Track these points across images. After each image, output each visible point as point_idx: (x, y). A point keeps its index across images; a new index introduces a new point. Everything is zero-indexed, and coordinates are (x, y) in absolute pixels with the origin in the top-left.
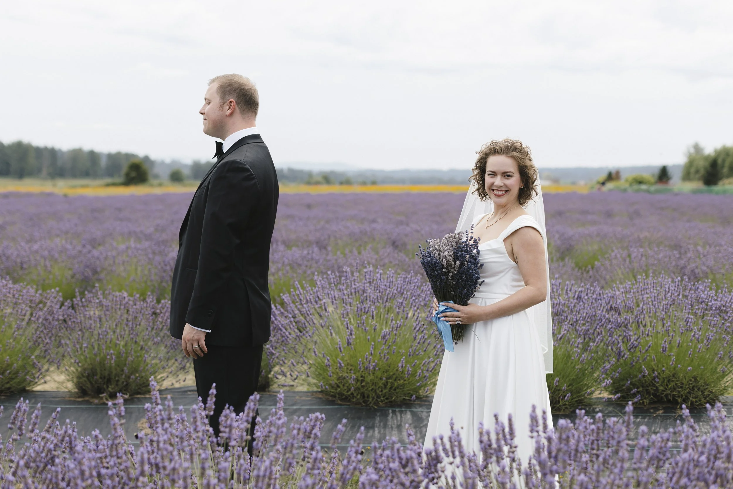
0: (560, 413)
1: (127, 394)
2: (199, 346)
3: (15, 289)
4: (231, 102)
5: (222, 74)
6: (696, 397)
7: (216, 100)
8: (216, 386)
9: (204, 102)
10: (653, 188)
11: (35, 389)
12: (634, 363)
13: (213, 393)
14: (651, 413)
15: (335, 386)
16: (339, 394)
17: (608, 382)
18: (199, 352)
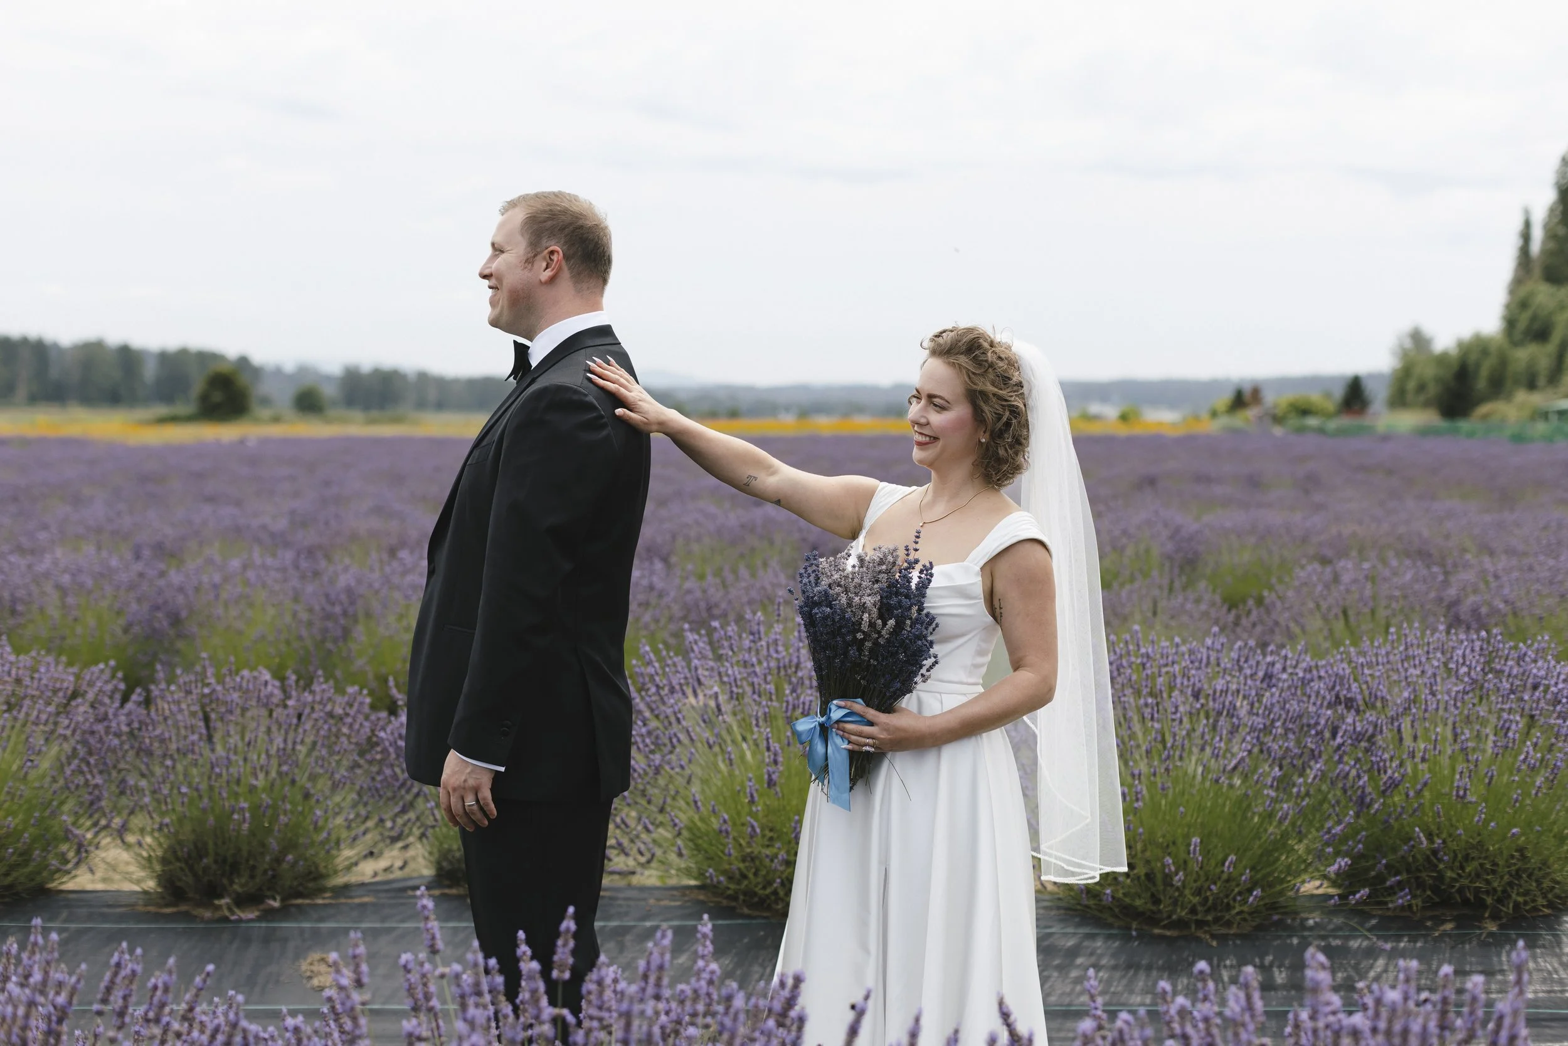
0: (1232, 932)
1: (275, 899)
2: (478, 801)
3: (21, 665)
4: (552, 253)
5: (532, 191)
6: (1526, 893)
7: (519, 249)
8: (576, 913)
9: (489, 251)
10: (1332, 425)
11: (64, 887)
12: (1391, 821)
13: (568, 930)
14: (1427, 928)
15: (737, 875)
16: (745, 894)
17: (1343, 864)
18: (479, 816)
